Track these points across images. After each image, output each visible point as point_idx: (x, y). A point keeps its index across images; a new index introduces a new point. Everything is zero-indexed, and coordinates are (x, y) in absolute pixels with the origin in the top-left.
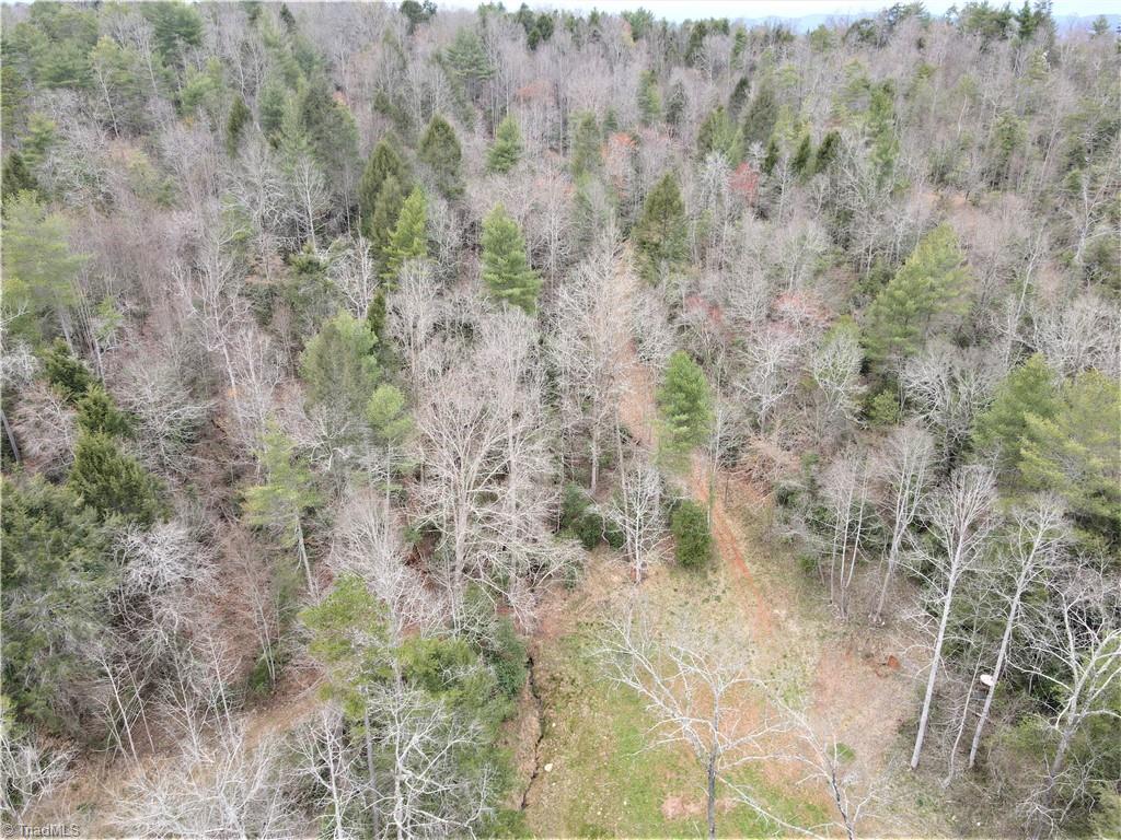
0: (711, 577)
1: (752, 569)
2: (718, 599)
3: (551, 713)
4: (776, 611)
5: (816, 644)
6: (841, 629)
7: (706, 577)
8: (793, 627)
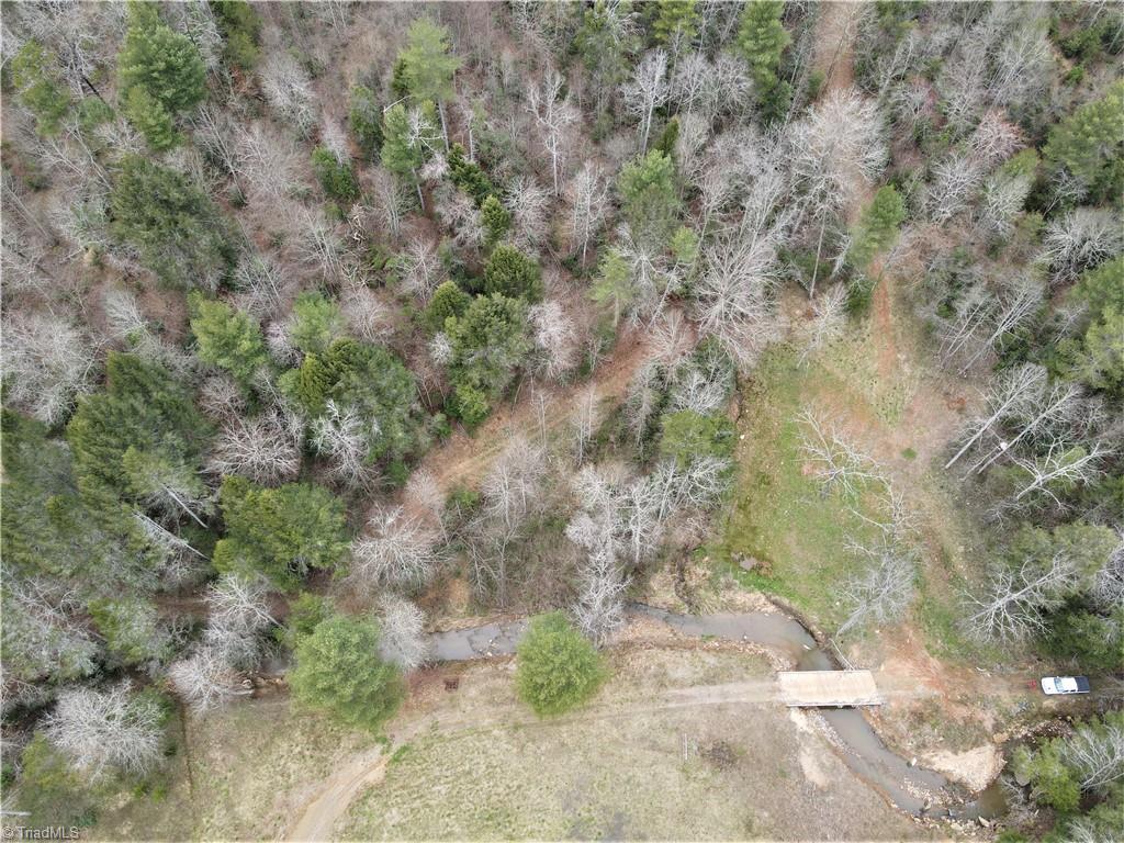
0: (863, 322)
1: (893, 319)
2: (863, 340)
3: (746, 403)
4: (899, 356)
5: (917, 383)
6: (936, 375)
7: (858, 322)
8: (907, 369)
